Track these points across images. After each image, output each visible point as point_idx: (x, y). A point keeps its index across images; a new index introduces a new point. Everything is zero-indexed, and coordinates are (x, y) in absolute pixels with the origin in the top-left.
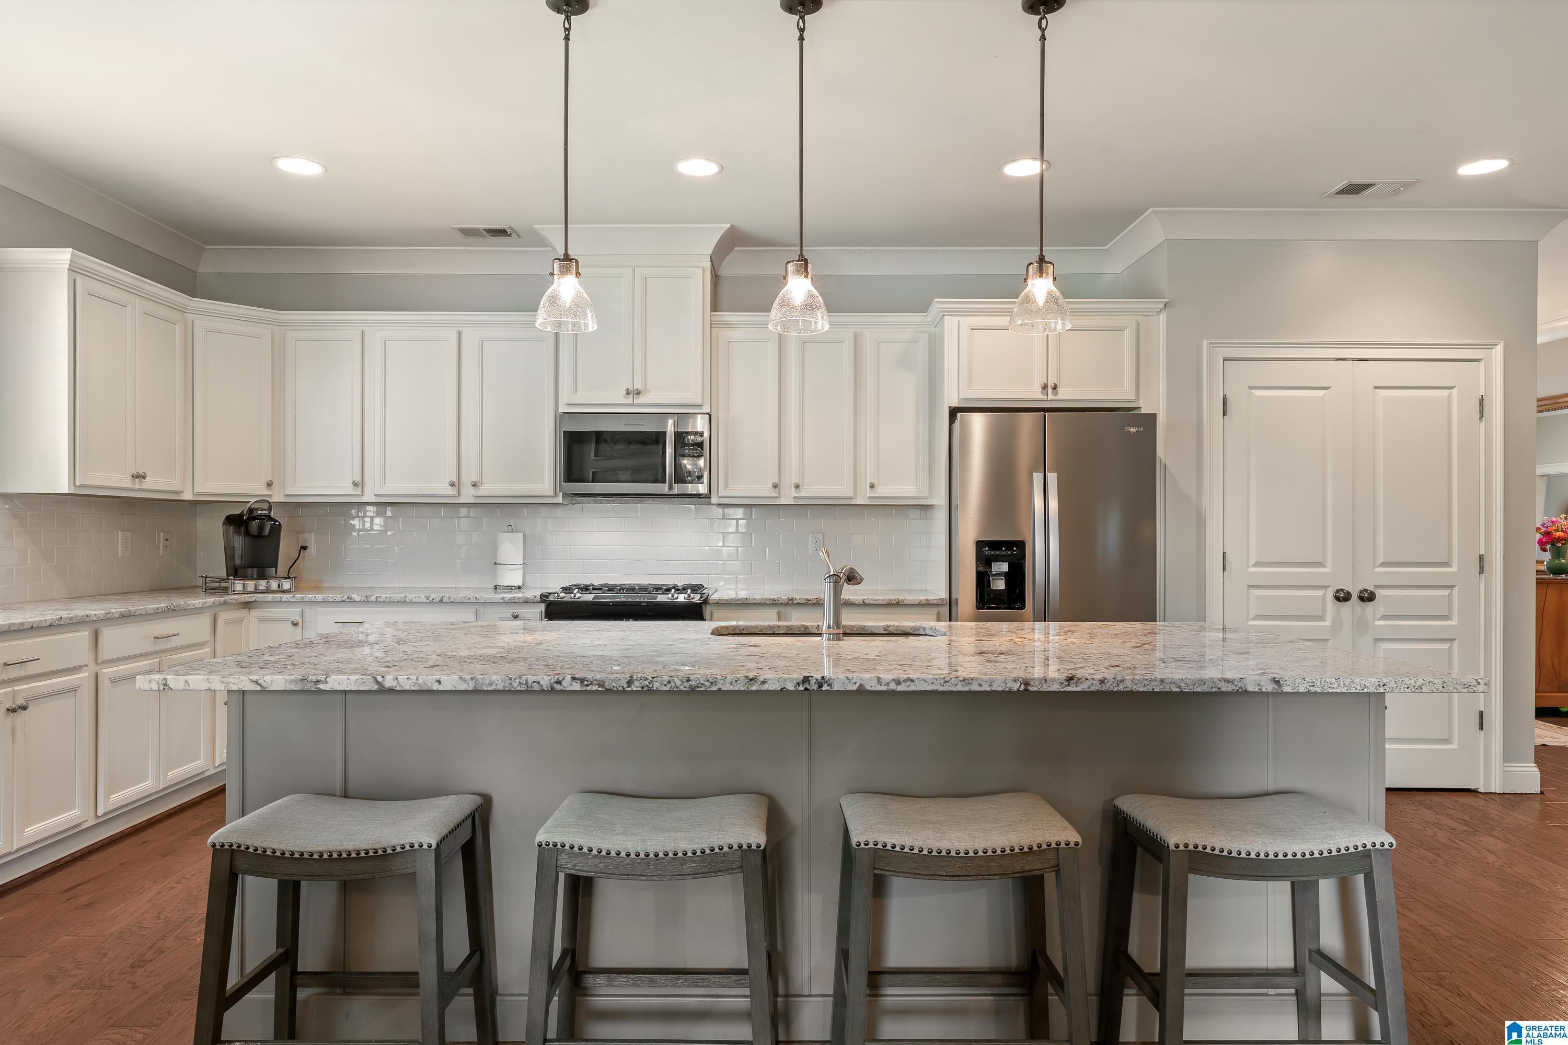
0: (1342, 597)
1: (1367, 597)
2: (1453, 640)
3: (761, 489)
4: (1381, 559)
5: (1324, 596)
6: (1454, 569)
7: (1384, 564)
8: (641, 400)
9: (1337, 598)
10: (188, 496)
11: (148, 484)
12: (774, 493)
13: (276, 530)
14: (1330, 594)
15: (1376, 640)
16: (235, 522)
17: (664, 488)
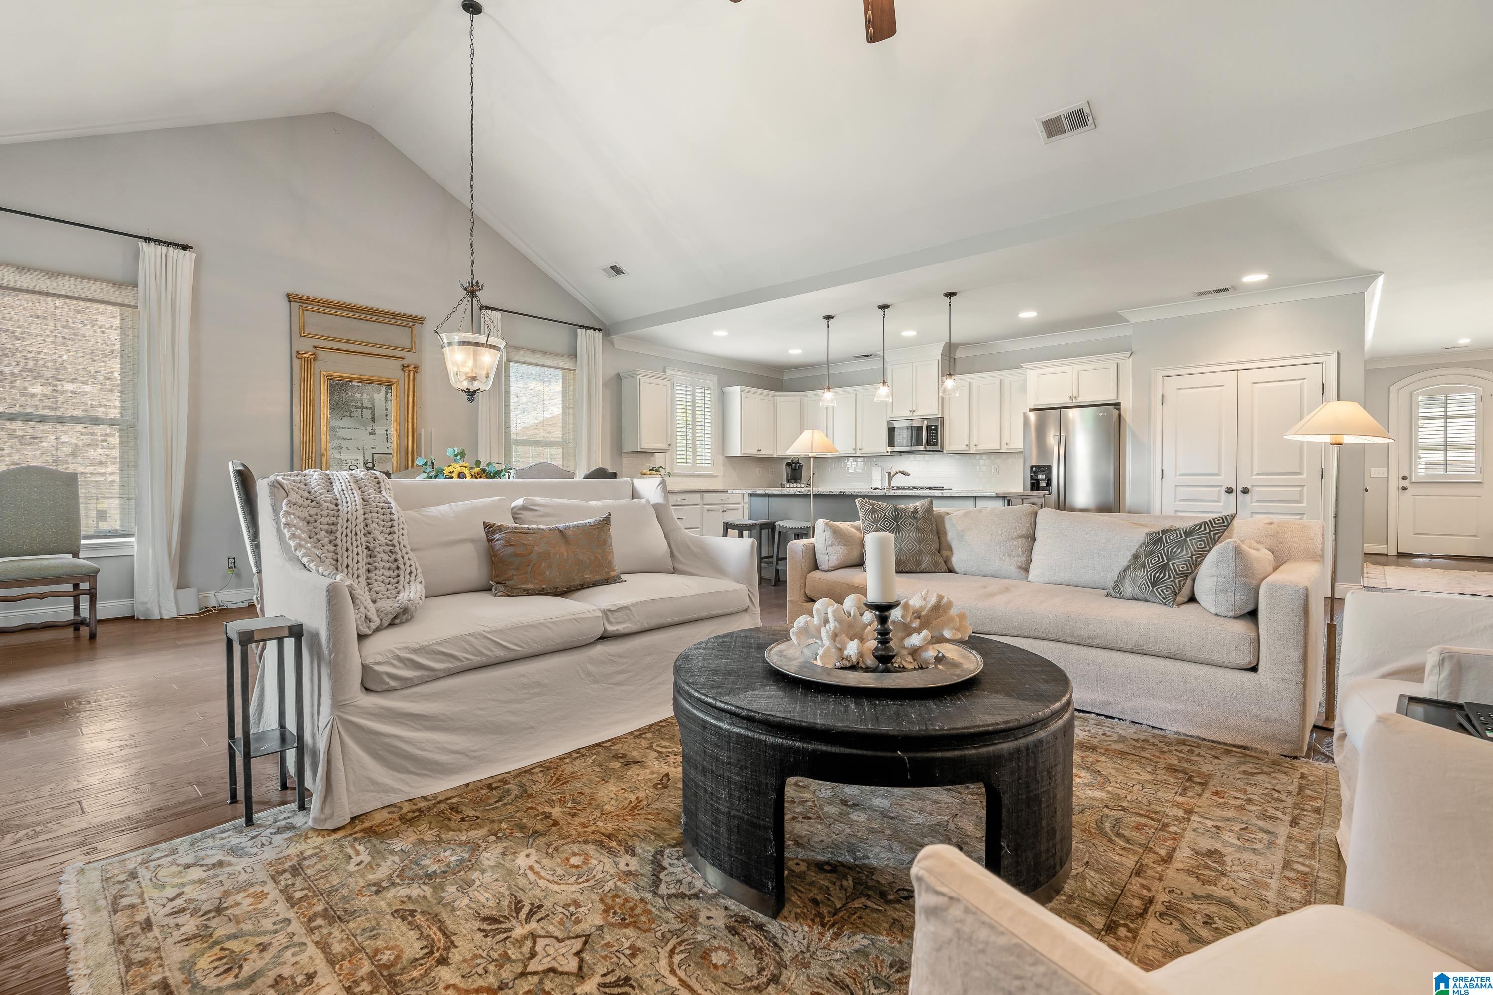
0: (1229, 491)
1: (1245, 491)
2: (1303, 514)
3: (962, 447)
4: (1255, 471)
5: (1219, 491)
6: (1304, 476)
7: (1258, 474)
8: (915, 414)
9: (1227, 492)
10: (775, 456)
11: (762, 452)
12: (967, 448)
13: (801, 467)
14: (1223, 489)
15: (1252, 513)
16: (788, 464)
17: (921, 448)
